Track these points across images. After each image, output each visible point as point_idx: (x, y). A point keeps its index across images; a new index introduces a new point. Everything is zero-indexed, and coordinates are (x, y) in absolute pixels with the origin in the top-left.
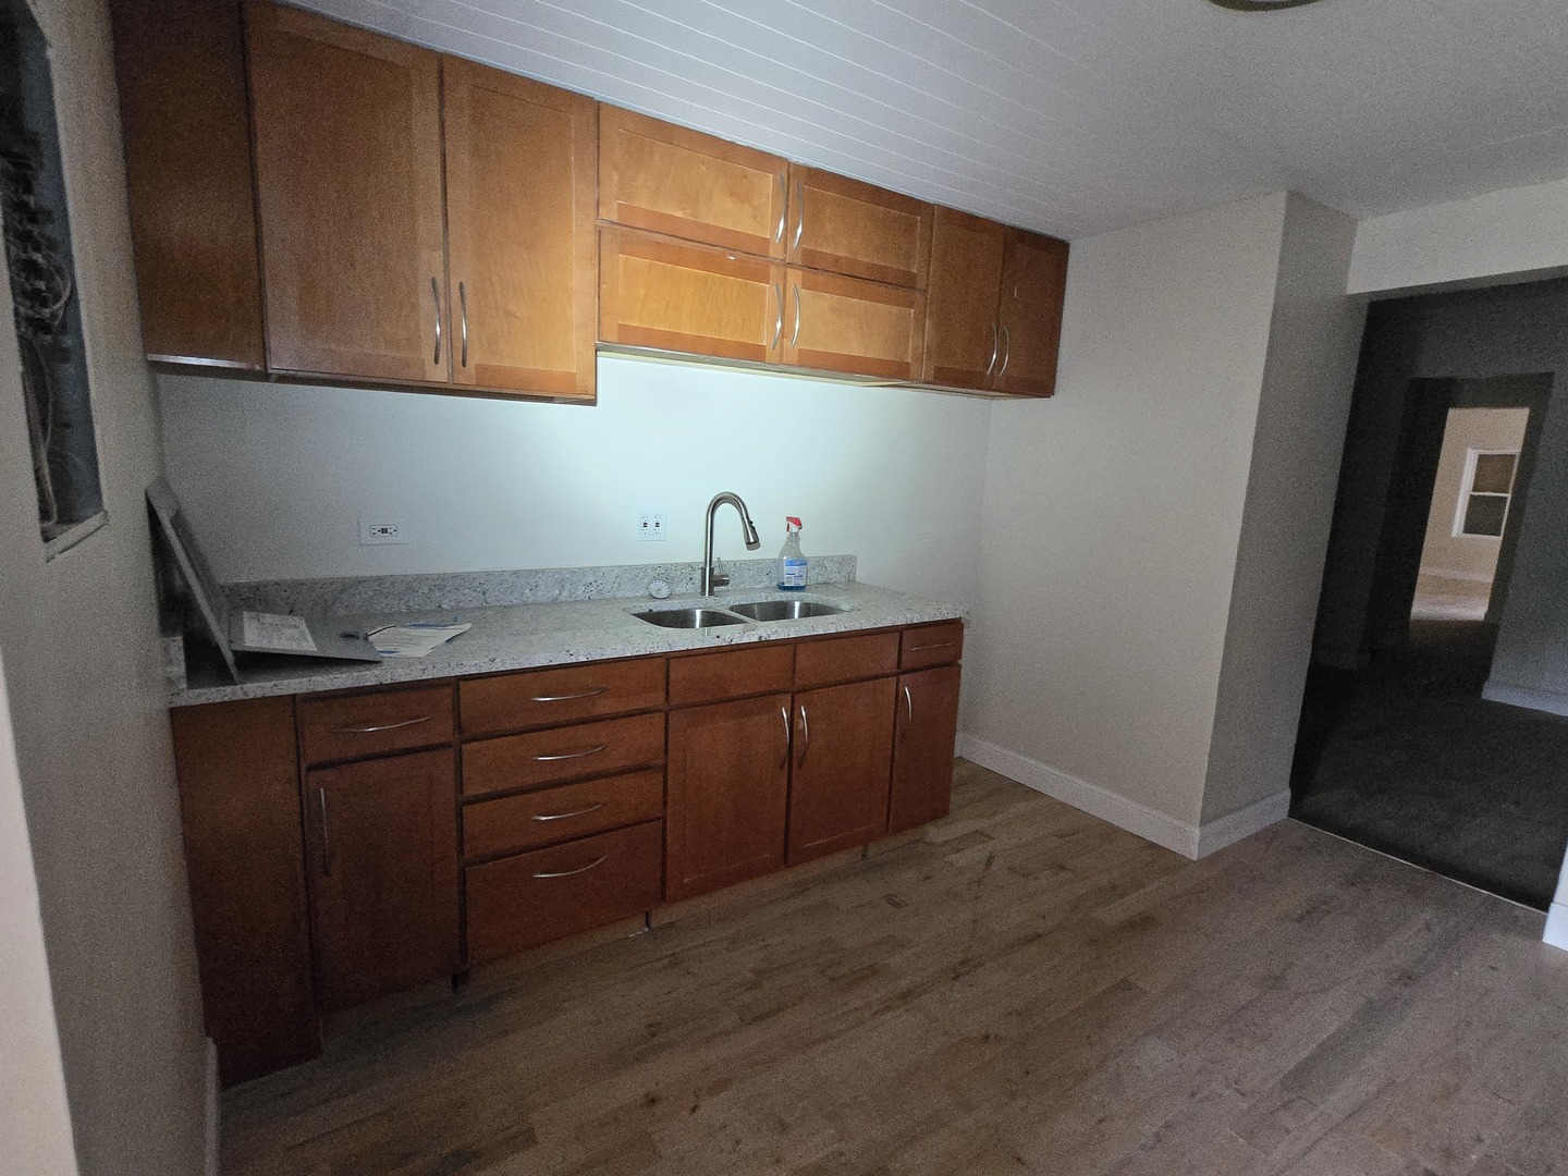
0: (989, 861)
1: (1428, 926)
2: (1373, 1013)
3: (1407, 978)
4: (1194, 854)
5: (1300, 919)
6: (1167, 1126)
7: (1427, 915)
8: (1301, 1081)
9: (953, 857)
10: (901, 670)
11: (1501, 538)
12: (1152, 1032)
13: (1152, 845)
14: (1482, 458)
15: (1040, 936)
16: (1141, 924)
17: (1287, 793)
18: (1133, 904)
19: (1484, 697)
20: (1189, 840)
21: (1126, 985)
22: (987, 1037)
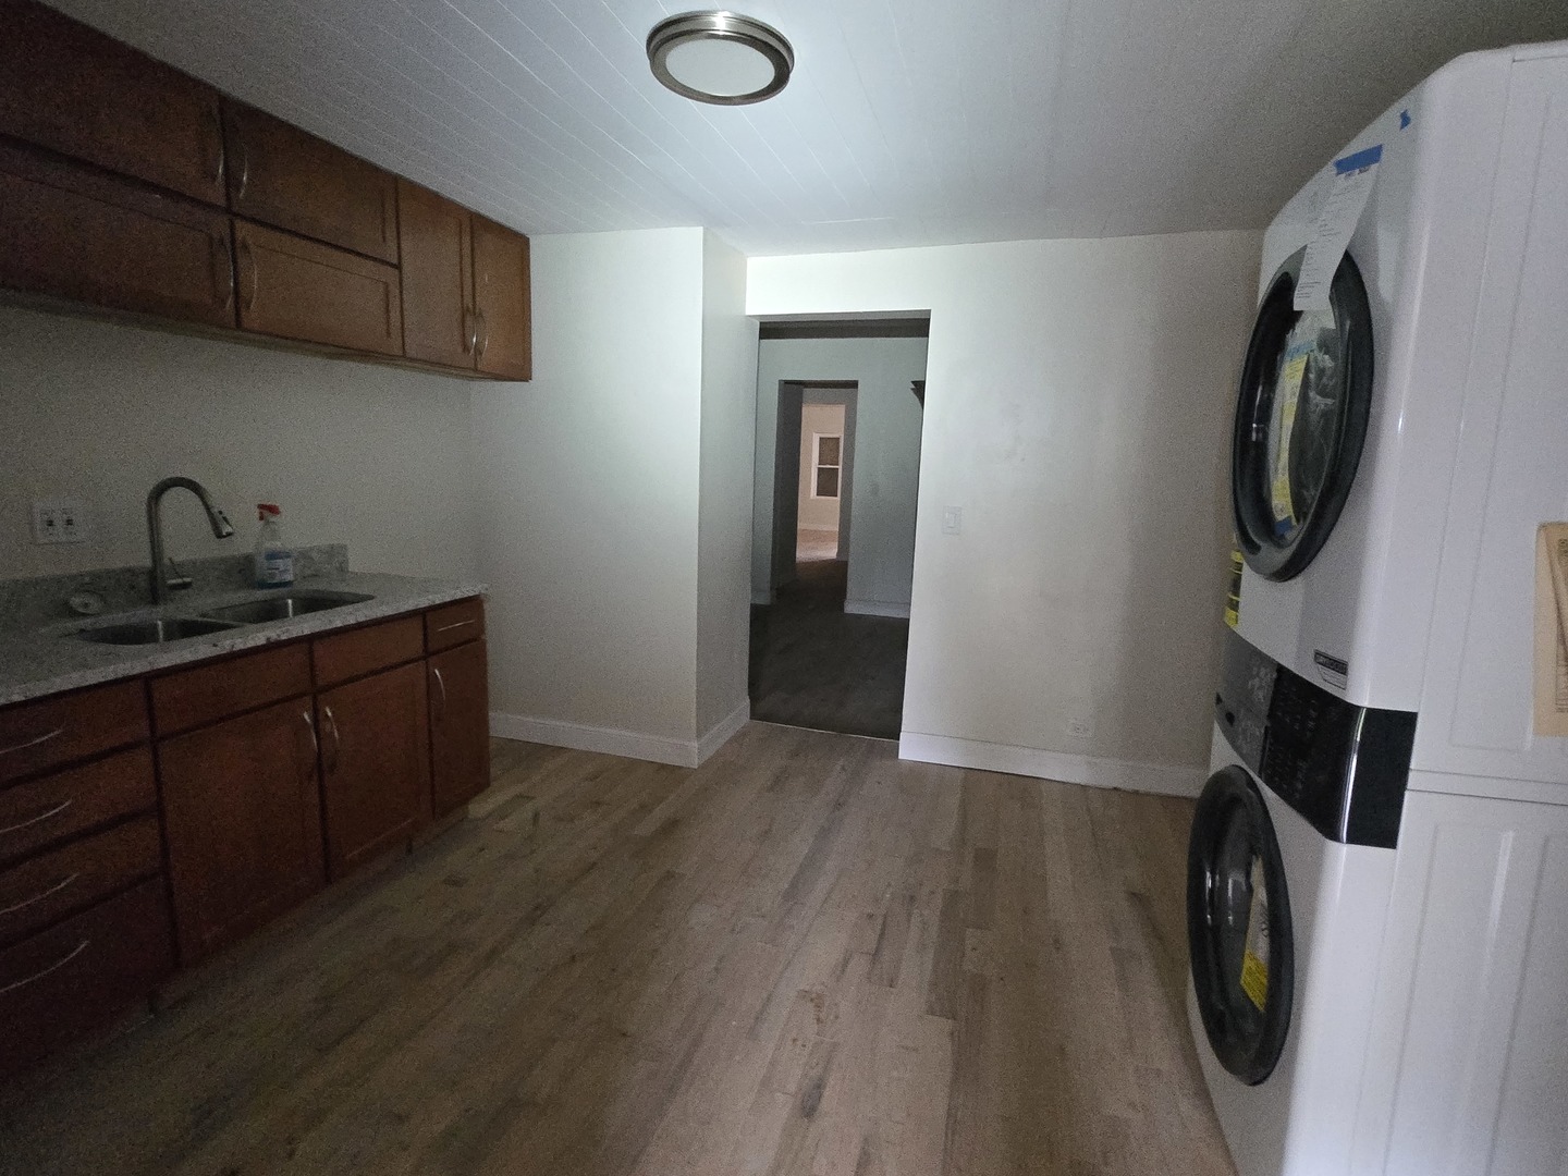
0: (536, 816)
1: (843, 768)
2: (824, 834)
3: (839, 805)
4: (695, 763)
5: (771, 789)
6: (721, 960)
7: (841, 763)
8: (793, 895)
9: (501, 825)
10: (427, 654)
11: (838, 498)
12: (697, 901)
13: (663, 766)
14: (821, 439)
15: (594, 864)
16: (671, 827)
17: (748, 701)
18: (660, 814)
19: (846, 611)
20: (691, 752)
21: (670, 875)
22: (573, 958)
